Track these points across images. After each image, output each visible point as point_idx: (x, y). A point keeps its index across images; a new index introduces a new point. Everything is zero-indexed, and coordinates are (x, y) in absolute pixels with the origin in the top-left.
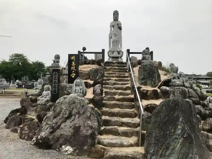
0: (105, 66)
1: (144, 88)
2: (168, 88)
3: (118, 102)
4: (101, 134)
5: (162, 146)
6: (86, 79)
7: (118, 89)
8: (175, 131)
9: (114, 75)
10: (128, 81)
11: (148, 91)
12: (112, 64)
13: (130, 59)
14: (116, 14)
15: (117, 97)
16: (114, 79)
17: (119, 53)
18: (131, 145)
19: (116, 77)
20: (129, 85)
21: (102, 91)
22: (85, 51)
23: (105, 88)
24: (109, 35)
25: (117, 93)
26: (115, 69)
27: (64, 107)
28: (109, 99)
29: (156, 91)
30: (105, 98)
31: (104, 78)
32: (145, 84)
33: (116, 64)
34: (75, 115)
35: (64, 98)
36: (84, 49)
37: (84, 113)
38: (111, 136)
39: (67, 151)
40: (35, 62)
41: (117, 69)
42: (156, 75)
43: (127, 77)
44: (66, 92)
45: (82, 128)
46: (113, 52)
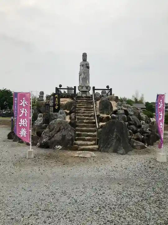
0: (76, 99)
1: (102, 115)
2: (115, 115)
3: (85, 124)
4: (76, 141)
5: (106, 143)
6: (64, 109)
7: (86, 116)
8: (112, 136)
9: (84, 107)
10: (92, 110)
11: (103, 117)
12: (82, 98)
13: (95, 95)
14: (85, 55)
15: (85, 121)
16: (83, 109)
17: (87, 88)
18: (92, 145)
19: (85, 108)
20: (93, 114)
21: (75, 117)
22: (61, 88)
23: (77, 115)
24: (79, 73)
25: (85, 118)
26: (84, 102)
27: (55, 125)
28: (80, 123)
29: (109, 117)
30: (77, 122)
31: (77, 109)
32: (103, 113)
33: (85, 98)
34: (62, 130)
35: (55, 121)
36: (60, 86)
37: (67, 128)
38: (81, 141)
39: (58, 148)
40: (3, 90)
41: (85, 102)
42: (110, 107)
43: (92, 108)
44: (53, 118)
45: (66, 136)
46: (82, 87)
